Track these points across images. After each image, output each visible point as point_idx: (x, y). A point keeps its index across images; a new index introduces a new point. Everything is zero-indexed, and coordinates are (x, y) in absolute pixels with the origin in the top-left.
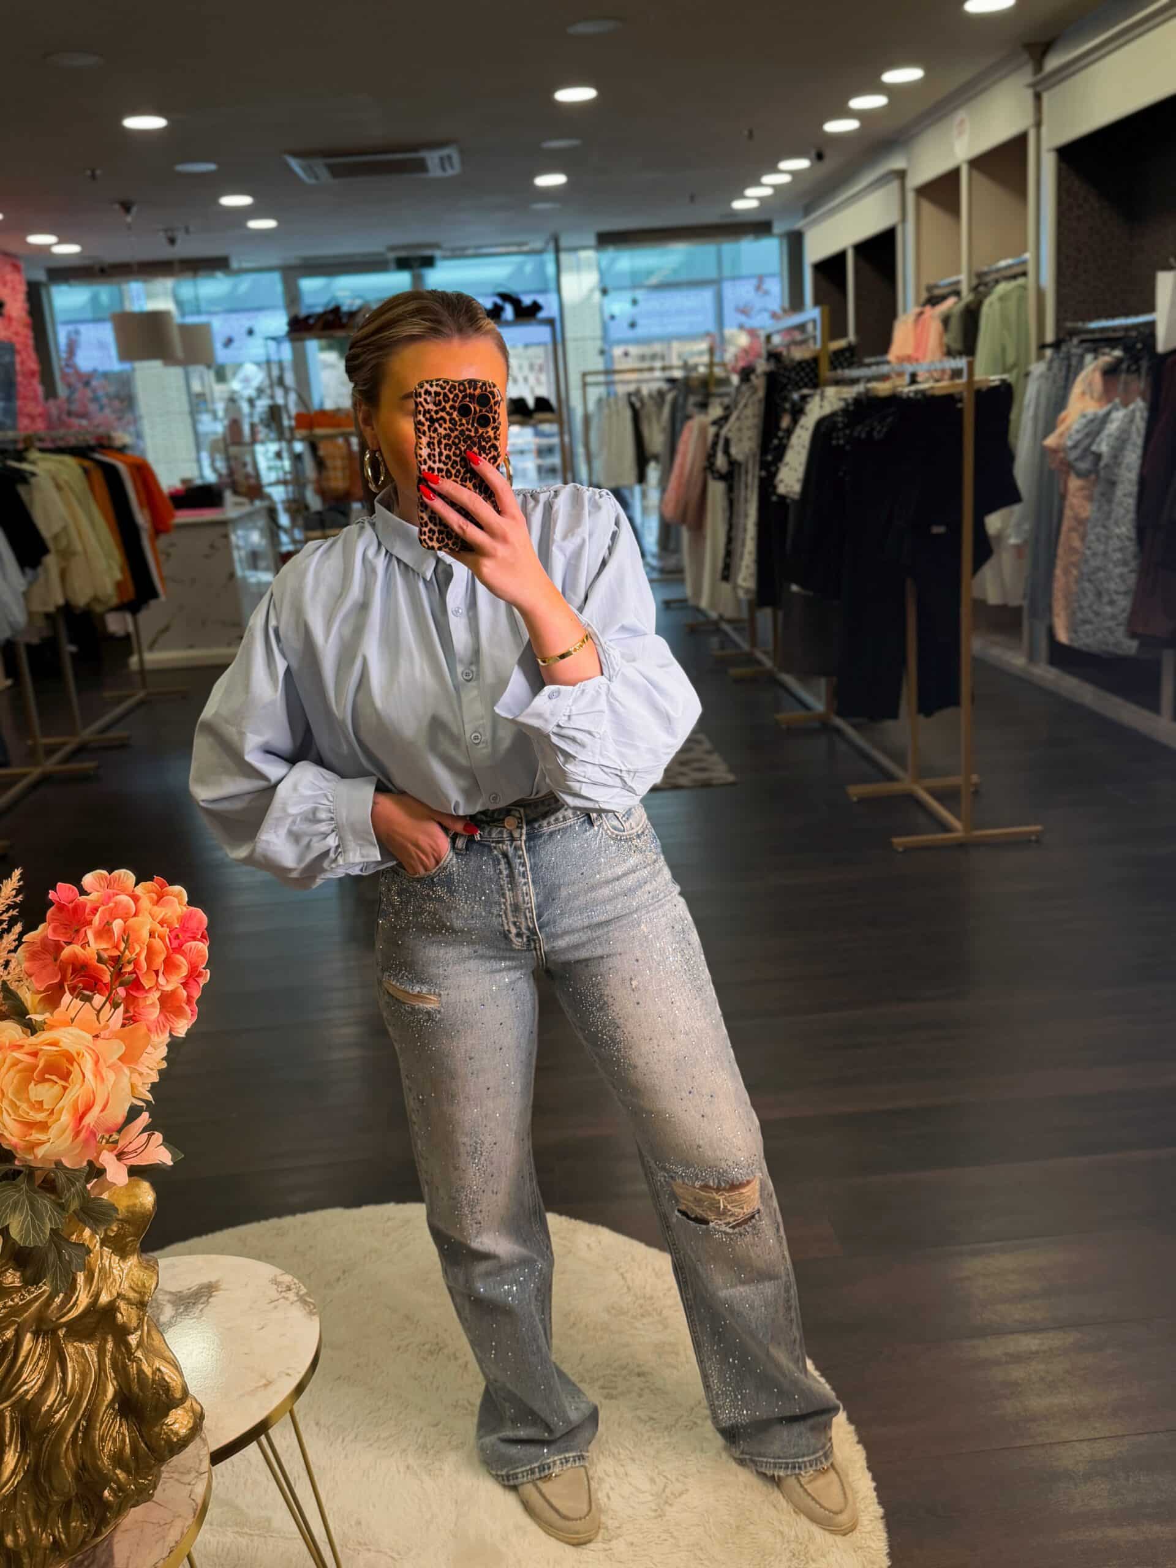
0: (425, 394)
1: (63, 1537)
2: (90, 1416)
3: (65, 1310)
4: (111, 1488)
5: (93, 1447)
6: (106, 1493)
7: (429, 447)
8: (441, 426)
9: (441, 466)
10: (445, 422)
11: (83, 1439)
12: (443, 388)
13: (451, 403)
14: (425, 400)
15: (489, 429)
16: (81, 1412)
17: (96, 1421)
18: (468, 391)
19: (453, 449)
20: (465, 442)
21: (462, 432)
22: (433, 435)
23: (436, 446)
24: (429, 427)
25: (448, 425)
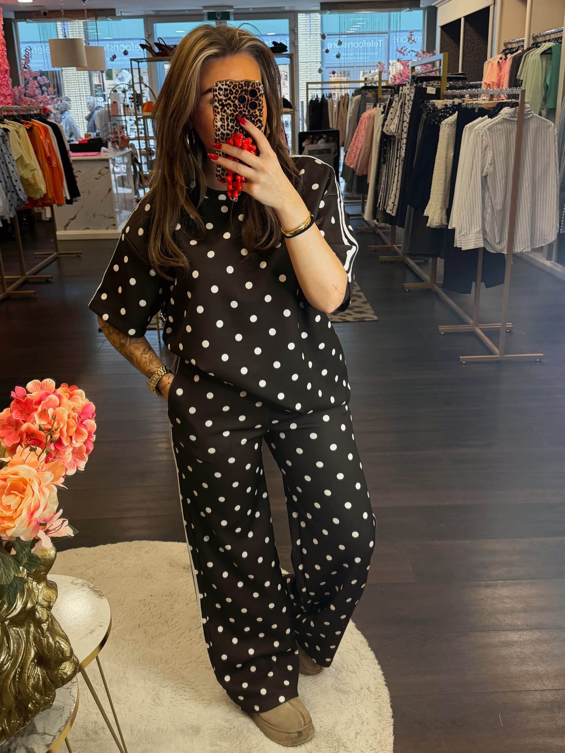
0: (219, 90)
1: (7, 728)
2: (23, 666)
3: (10, 612)
4: (33, 703)
5: (24, 682)
6: (30, 706)
7: (221, 121)
8: (228, 109)
10: (231, 107)
11: (19, 679)
12: (230, 86)
13: (234, 95)
14: (219, 93)
15: (257, 111)
16: (18, 665)
17: (26, 669)
18: (244, 88)
21: (240, 112)
22: (223, 114)
23: (226, 121)
24: (221, 109)
25: (232, 108)
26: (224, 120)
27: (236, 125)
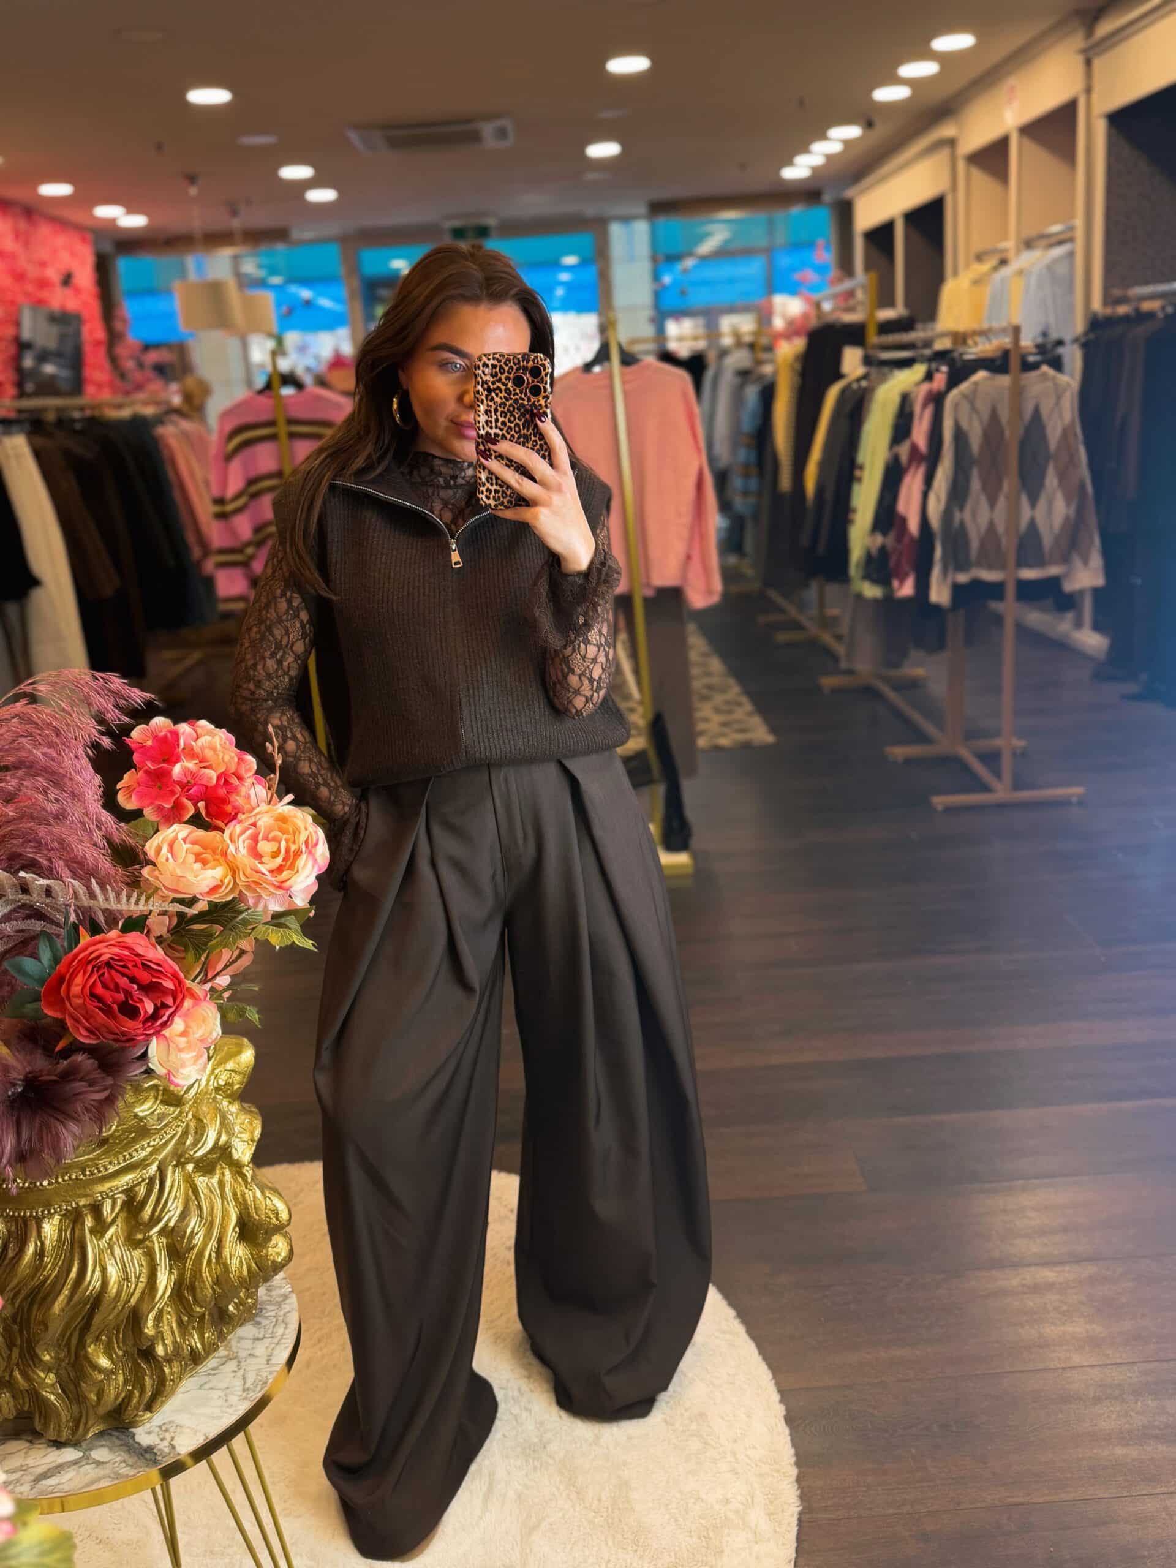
2: (221, 1238)
3: (198, 1147)
4: (235, 1303)
5: (224, 1266)
6: (231, 1308)
7: (487, 414)
8: (497, 395)
9: (498, 431)
10: (501, 392)
11: (217, 1258)
12: (497, 359)
13: (506, 374)
14: (483, 372)
15: (541, 398)
16: (214, 1236)
17: (225, 1245)
18: (522, 364)
19: (508, 416)
20: (519, 409)
21: (516, 401)
22: (490, 404)
23: (493, 414)
24: (487, 397)
25: (503, 394)
26: (491, 412)
27: (510, 421)
